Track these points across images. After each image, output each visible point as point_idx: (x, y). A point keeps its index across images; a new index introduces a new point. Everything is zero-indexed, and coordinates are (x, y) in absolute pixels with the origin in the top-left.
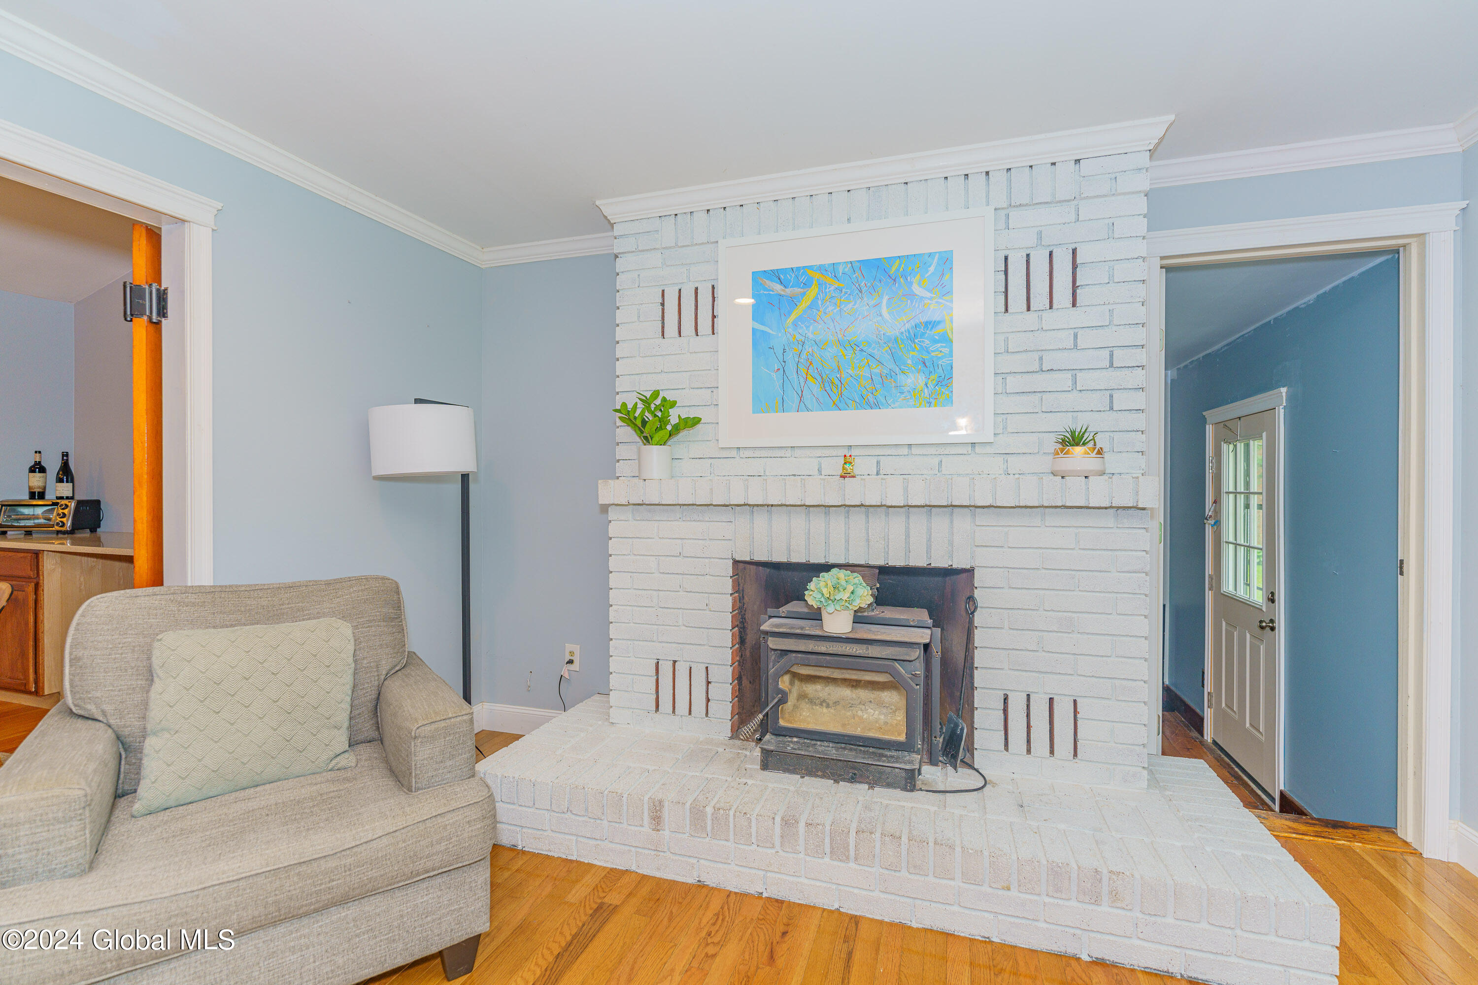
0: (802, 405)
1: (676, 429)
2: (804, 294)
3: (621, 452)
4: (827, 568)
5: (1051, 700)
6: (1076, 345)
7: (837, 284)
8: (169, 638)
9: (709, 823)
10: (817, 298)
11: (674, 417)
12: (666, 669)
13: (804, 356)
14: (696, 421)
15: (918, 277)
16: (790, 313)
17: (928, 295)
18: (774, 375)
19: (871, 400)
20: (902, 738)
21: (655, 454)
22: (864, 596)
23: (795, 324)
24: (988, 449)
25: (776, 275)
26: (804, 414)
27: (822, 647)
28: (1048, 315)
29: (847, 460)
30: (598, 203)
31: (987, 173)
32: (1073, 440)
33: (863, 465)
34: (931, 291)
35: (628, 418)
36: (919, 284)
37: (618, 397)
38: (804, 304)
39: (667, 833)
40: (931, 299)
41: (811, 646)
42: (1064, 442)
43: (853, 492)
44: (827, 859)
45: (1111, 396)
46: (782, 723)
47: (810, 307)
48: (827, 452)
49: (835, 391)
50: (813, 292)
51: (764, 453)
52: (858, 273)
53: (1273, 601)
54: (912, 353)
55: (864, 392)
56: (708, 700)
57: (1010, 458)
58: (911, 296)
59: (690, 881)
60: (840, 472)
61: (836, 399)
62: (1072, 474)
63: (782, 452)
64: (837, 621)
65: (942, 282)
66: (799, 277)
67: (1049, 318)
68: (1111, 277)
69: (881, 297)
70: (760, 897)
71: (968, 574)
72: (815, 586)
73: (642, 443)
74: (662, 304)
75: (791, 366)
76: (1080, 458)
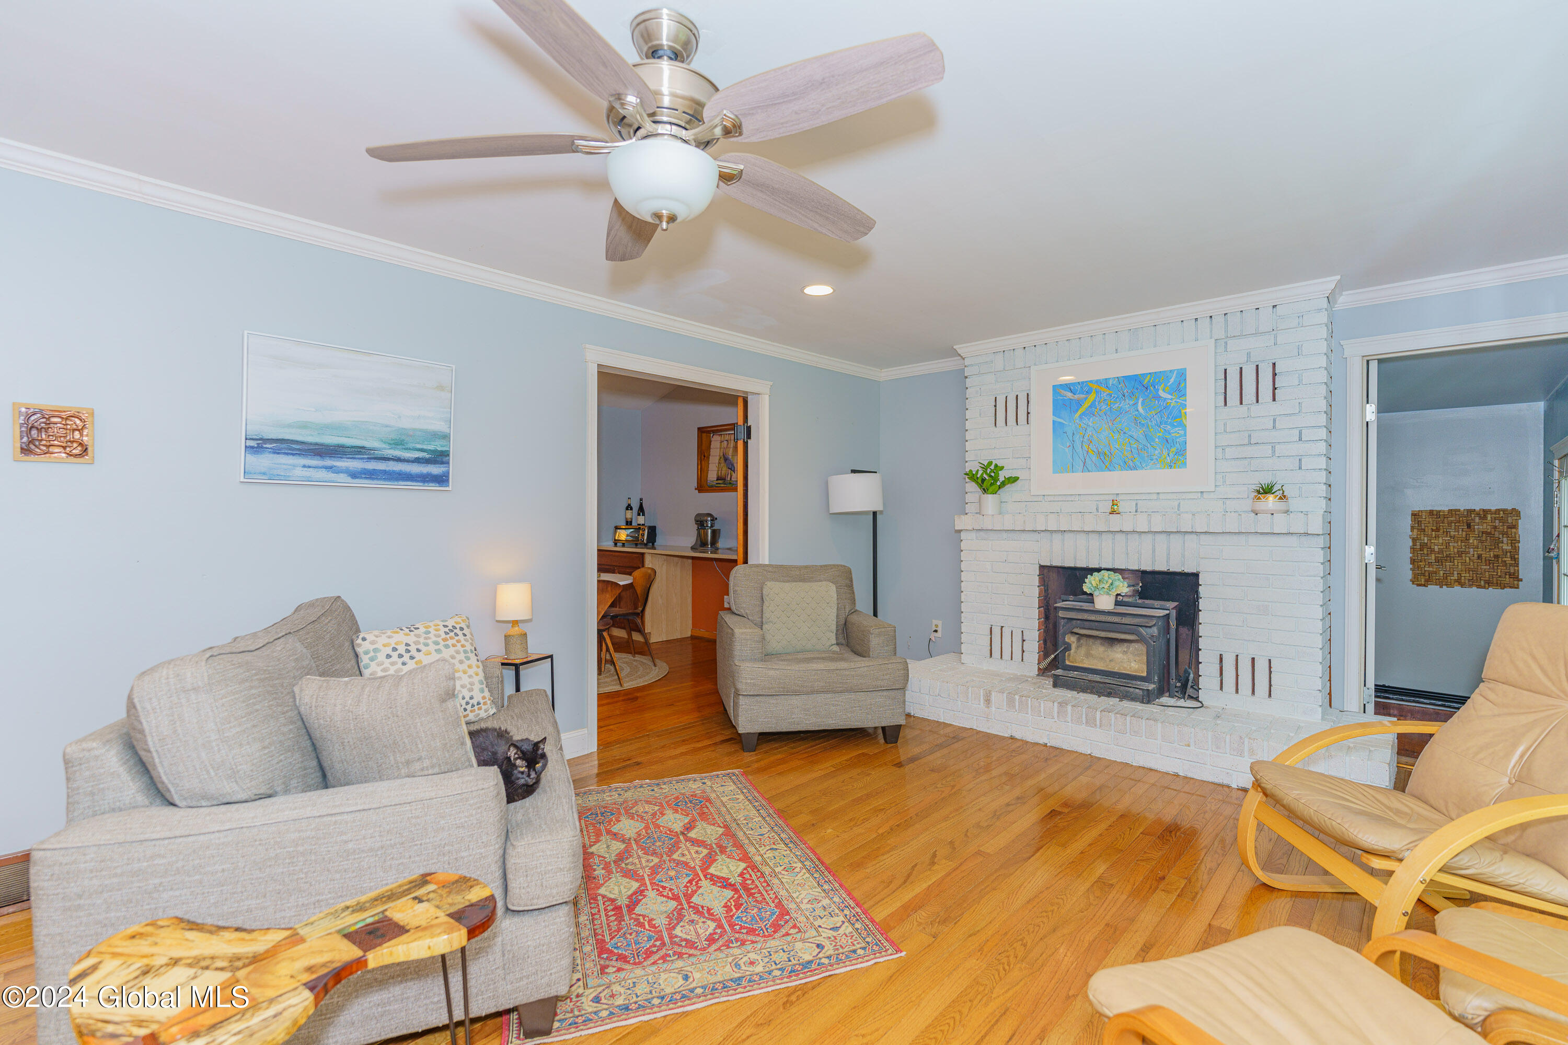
0: (1085, 468)
1: (1003, 484)
2: (1086, 398)
3: (969, 498)
4: (1099, 570)
5: (1253, 659)
6: (1274, 427)
7: (1108, 392)
8: (769, 584)
9: (1017, 704)
10: (1095, 401)
11: (1002, 476)
12: (996, 631)
13: (1086, 437)
14: (1015, 479)
15: (1162, 385)
16: (1077, 411)
17: (1170, 397)
18: (1067, 450)
19: (1131, 464)
20: (1145, 674)
21: (990, 499)
22: (1123, 587)
23: (1080, 417)
24: (1212, 496)
25: (1068, 387)
26: (1086, 474)
27: (1093, 617)
28: (1255, 408)
29: (1115, 503)
30: (955, 347)
31: (1211, 317)
32: (1266, 490)
33: (1122, 507)
34: (1172, 395)
35: (972, 477)
36: (1164, 390)
37: (967, 464)
38: (1087, 404)
39: (993, 709)
40: (1172, 399)
41: (1086, 616)
42: (1260, 492)
43: (1116, 523)
44: (1084, 726)
45: (1300, 460)
46: (1067, 663)
47: (1090, 407)
48: (1103, 497)
49: (1107, 459)
50: (1092, 397)
51: (1060, 498)
52: (1122, 384)
54: (1158, 434)
55: (1126, 459)
56: (1023, 651)
57: (1228, 502)
58: (1158, 397)
59: (1006, 735)
60: (1109, 511)
61: (1108, 465)
62: (1264, 512)
63: (1072, 498)
64: (1104, 602)
65: (1179, 389)
66: (1083, 388)
67: (1256, 410)
68: (1300, 381)
69: (1138, 399)
70: (1045, 745)
71: (1196, 575)
72: (1088, 580)
73: (982, 493)
74: (995, 406)
75: (1078, 444)
76: (1270, 502)
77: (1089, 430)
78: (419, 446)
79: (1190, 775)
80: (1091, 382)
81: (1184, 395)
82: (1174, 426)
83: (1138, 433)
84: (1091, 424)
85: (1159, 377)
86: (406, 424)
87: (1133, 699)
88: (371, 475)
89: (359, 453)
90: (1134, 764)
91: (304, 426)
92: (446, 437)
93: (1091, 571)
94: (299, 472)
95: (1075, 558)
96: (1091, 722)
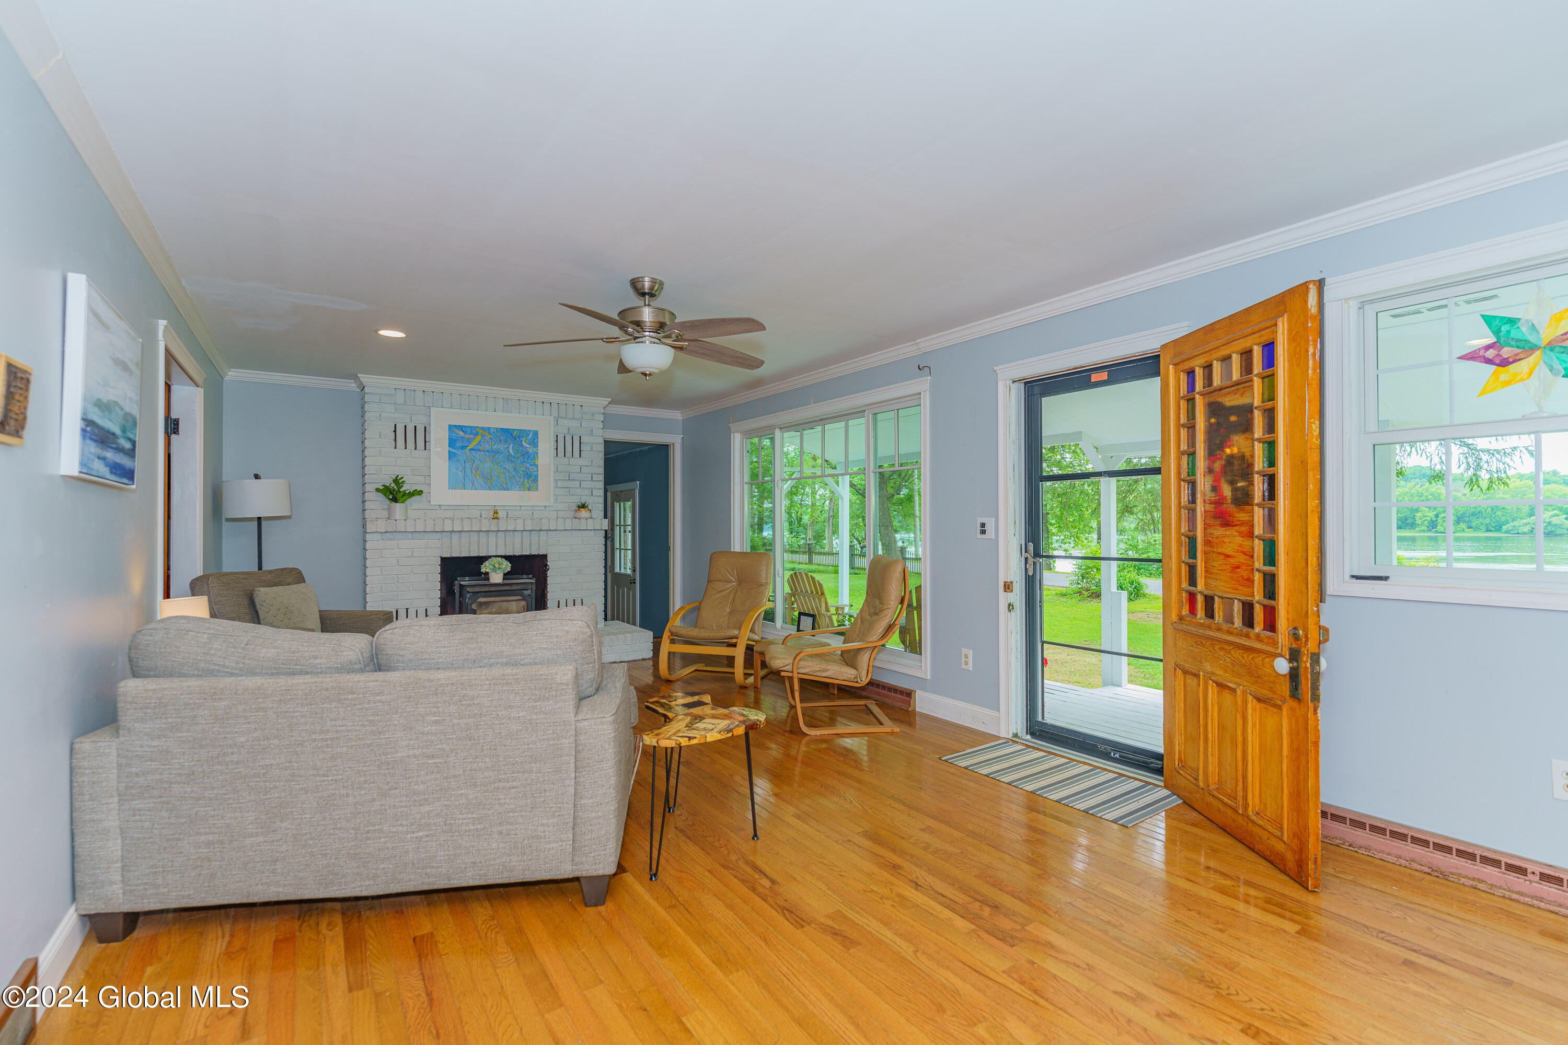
0: (473, 487)
1: (410, 495)
2: (474, 438)
3: (368, 505)
4: (490, 557)
5: (574, 600)
6: (580, 471)
7: (490, 437)
10: (480, 441)
11: (408, 488)
12: (402, 613)
13: (474, 465)
14: (420, 493)
15: (524, 438)
16: (467, 446)
17: (528, 446)
18: (459, 473)
19: (504, 487)
21: (398, 507)
22: (506, 567)
23: (470, 451)
24: (551, 508)
25: (461, 428)
26: (474, 491)
27: (493, 589)
29: (496, 512)
30: (357, 375)
31: (551, 403)
32: (583, 506)
33: (501, 514)
34: (530, 445)
35: (380, 489)
36: (525, 442)
38: (474, 442)
40: (530, 448)
41: (485, 589)
42: (579, 507)
43: (497, 525)
47: (477, 444)
48: (484, 508)
49: (489, 482)
50: (479, 438)
51: (453, 508)
52: (499, 433)
53: (634, 571)
54: (522, 469)
55: (502, 483)
57: (559, 512)
58: (522, 446)
60: (492, 517)
61: (489, 485)
62: (583, 518)
63: (463, 508)
64: (497, 578)
65: (534, 443)
66: (474, 431)
67: (572, 461)
68: (592, 449)
69: (509, 445)
71: (545, 556)
72: (487, 563)
73: (388, 502)
74: (395, 431)
75: (468, 471)
76: (584, 513)
77: (476, 460)
80: (477, 427)
81: (537, 446)
82: (531, 465)
83: (509, 466)
84: (478, 457)
85: (523, 433)
86: (126, 407)
89: (114, 441)
93: (486, 558)
95: (469, 551)
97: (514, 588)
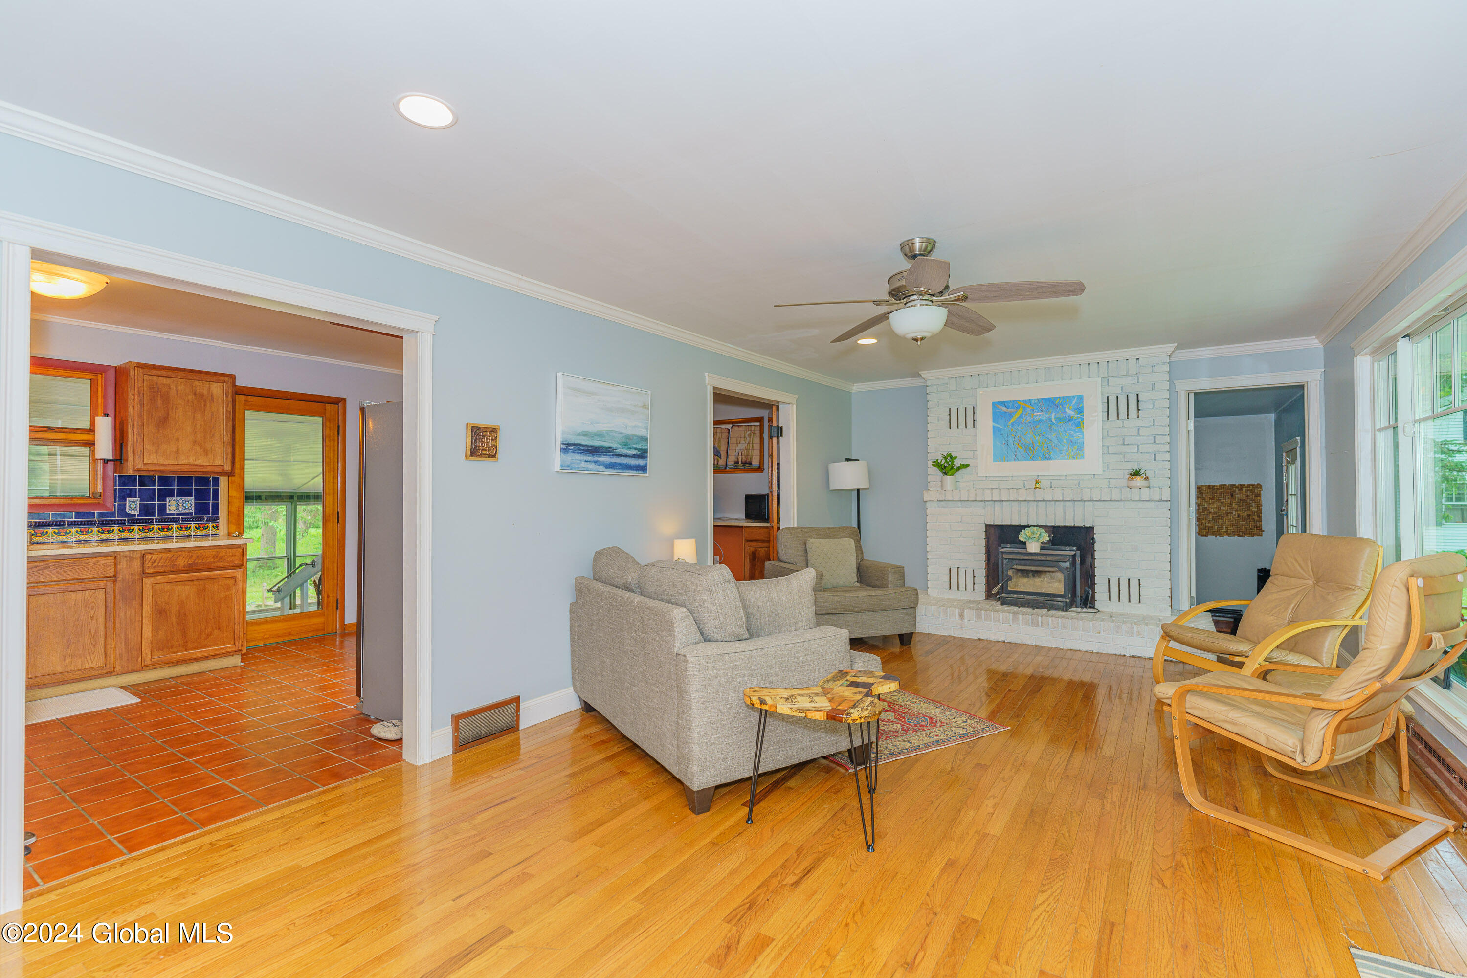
0: (1016, 458)
1: (959, 469)
2: (1016, 412)
3: (930, 478)
4: (1029, 526)
5: (1129, 580)
6: (1139, 434)
7: (1032, 408)
8: (811, 540)
9: (983, 617)
10: (1022, 414)
11: (957, 463)
12: (954, 571)
13: (1016, 438)
14: (968, 466)
15: (1068, 405)
16: (1010, 420)
17: (1073, 413)
18: (1003, 446)
19: (1047, 456)
20: (1062, 593)
21: (949, 479)
22: (1045, 537)
23: (1012, 425)
24: (1100, 477)
25: (1003, 404)
26: (1017, 463)
27: (1027, 558)
28: (1126, 422)
29: (1037, 482)
30: (920, 372)
31: (1098, 363)
32: (1136, 474)
33: (1045, 484)
34: (1074, 411)
35: (936, 464)
36: (1069, 408)
37: (929, 455)
38: (1016, 416)
39: (966, 620)
40: (1074, 415)
41: (1022, 557)
42: (1132, 475)
43: (1040, 495)
44: (1030, 627)
45: (1155, 455)
46: (1009, 589)
47: (1019, 417)
48: (1028, 478)
49: (1031, 453)
50: (1020, 411)
51: (999, 479)
52: (1041, 403)
54: (1066, 437)
55: (1044, 453)
56: (974, 584)
57: (1111, 481)
58: (1066, 413)
59: (976, 638)
60: (1034, 487)
61: (1032, 456)
62: (1136, 487)
63: (1008, 479)
64: (1033, 547)
65: (1079, 408)
66: (1016, 405)
67: (1127, 423)
68: (1154, 406)
69: (1052, 414)
70: (1004, 642)
71: (1091, 529)
72: (1023, 533)
73: (941, 475)
74: (950, 415)
75: (1011, 442)
76: (1138, 481)
77: (1018, 433)
78: (635, 446)
79: (1100, 651)
80: (1019, 401)
81: (1082, 412)
82: (1076, 432)
83: (1052, 436)
84: (1020, 429)
85: (1067, 399)
86: (629, 432)
87: (1056, 609)
88: (613, 466)
89: (609, 452)
90: (1064, 648)
91: (585, 434)
92: (646, 439)
93: (1024, 527)
94: (584, 465)
95: (1011, 520)
96: (1035, 624)
97: (1049, 558)
